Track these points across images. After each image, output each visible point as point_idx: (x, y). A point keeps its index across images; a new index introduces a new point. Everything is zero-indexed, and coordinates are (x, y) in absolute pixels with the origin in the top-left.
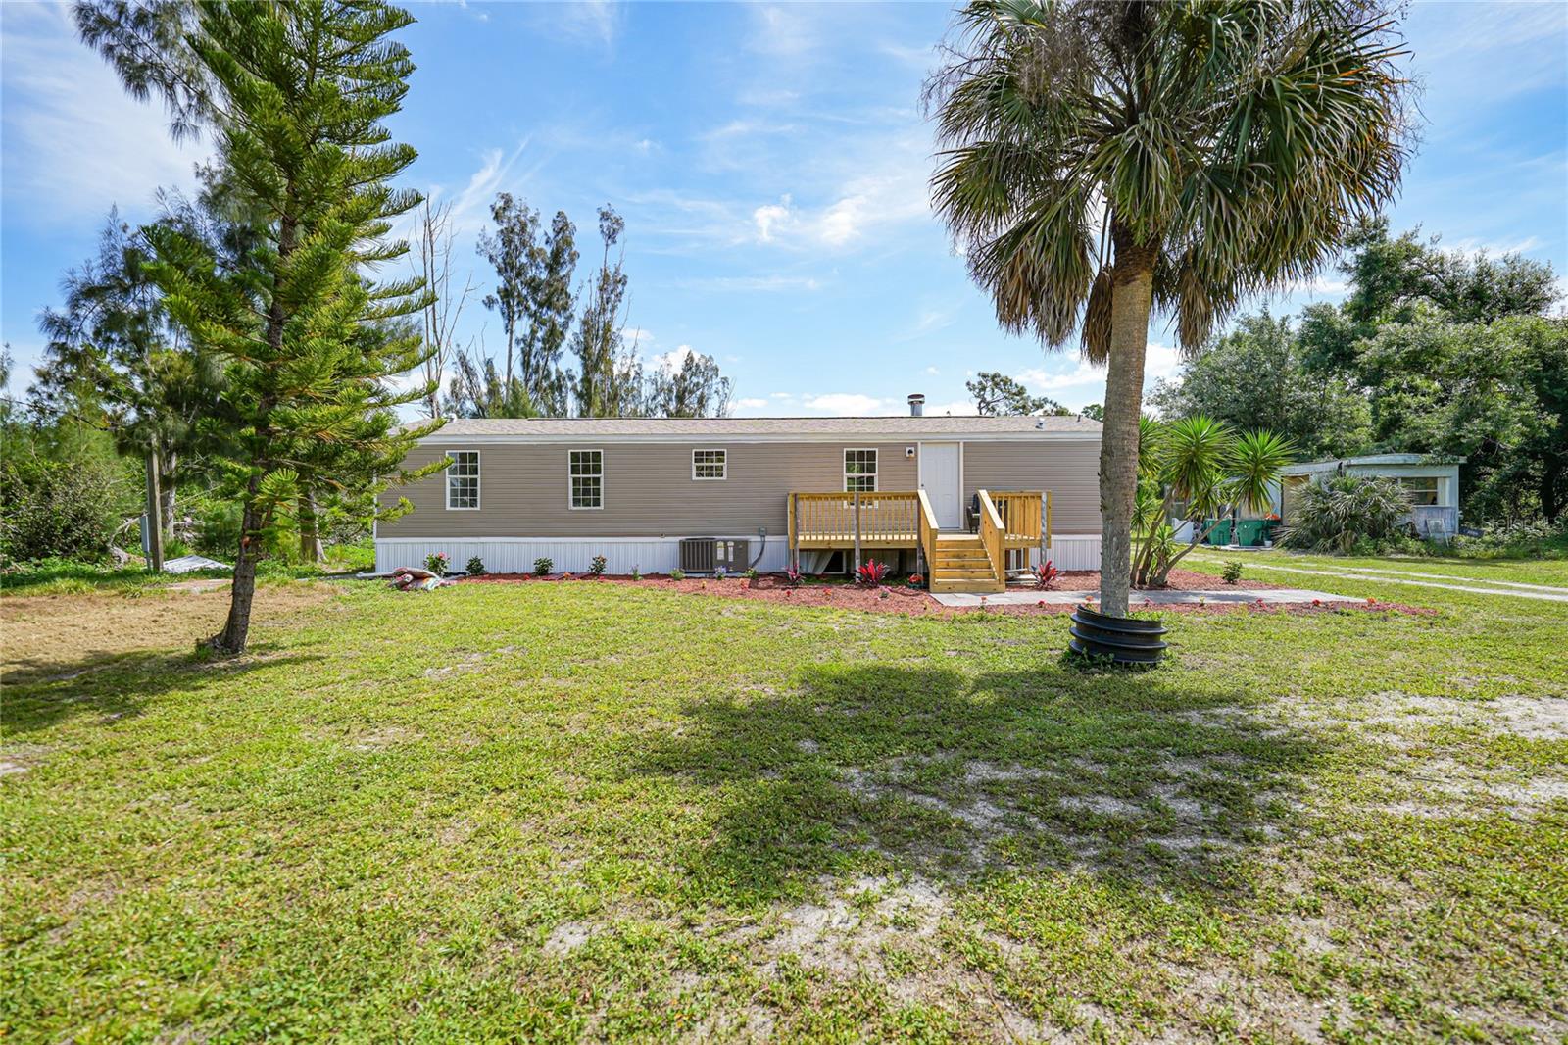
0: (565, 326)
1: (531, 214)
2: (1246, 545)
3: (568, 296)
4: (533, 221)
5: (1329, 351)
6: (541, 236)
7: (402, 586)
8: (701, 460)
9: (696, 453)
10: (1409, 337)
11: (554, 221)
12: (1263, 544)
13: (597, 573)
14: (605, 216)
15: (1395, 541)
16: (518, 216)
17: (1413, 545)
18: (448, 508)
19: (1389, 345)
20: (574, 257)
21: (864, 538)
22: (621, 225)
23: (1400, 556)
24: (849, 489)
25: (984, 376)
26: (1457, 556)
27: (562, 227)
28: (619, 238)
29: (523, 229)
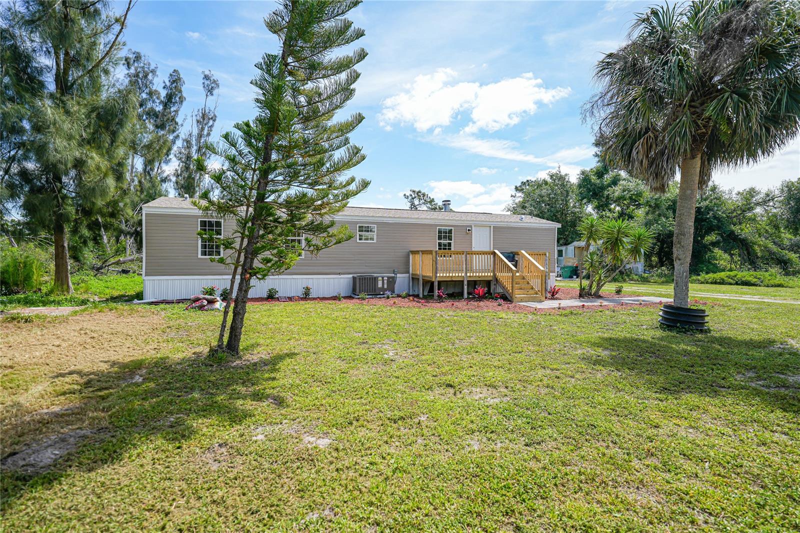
0: (174, 142)
1: (152, 67)
2: (566, 278)
3: (176, 123)
4: (153, 72)
5: (590, 191)
6: (159, 83)
7: (201, 308)
8: (362, 231)
9: (360, 227)
10: (631, 188)
11: (171, 75)
12: (572, 277)
13: (306, 296)
14: (206, 77)
15: (628, 276)
16: (143, 67)
17: (636, 277)
18: (200, 256)
19: (624, 191)
20: (182, 100)
21: (468, 274)
22: (218, 86)
23: (631, 282)
24: (439, 249)
25: (414, 192)
26: (650, 282)
27: (176, 80)
28: (215, 92)
29: (146, 76)
